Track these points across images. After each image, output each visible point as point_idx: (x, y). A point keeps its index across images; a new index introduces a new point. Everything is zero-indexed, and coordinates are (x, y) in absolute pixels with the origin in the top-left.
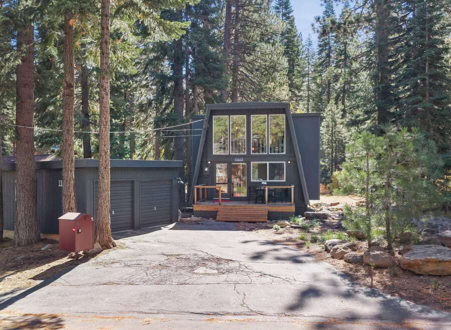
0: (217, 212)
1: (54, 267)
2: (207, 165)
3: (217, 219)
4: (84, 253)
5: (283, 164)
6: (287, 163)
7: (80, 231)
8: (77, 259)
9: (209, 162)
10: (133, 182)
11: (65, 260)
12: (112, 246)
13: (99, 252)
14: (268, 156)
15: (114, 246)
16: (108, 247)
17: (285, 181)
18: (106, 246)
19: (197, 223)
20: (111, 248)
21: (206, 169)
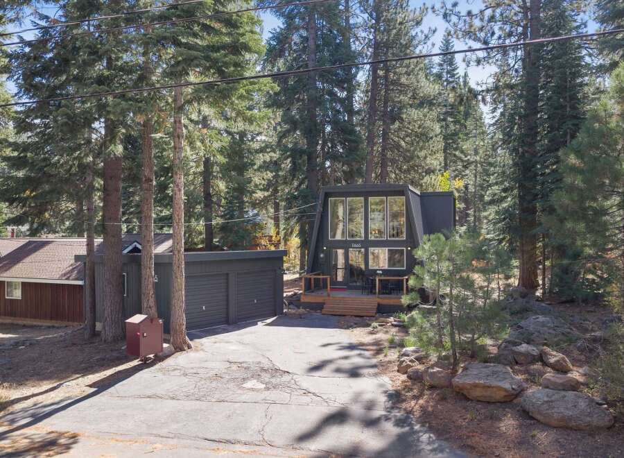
0: (324, 303)
1: (120, 372)
2: (323, 251)
3: (323, 312)
4: (155, 356)
5: (403, 250)
6: (407, 250)
7: (145, 335)
8: (145, 363)
9: (325, 248)
10: (227, 274)
11: (136, 362)
12: (186, 348)
13: (169, 356)
14: (387, 241)
15: (189, 347)
16: (182, 350)
17: (405, 268)
18: (179, 348)
19: (300, 316)
20: (185, 350)
21: (322, 256)
